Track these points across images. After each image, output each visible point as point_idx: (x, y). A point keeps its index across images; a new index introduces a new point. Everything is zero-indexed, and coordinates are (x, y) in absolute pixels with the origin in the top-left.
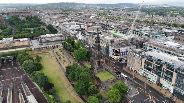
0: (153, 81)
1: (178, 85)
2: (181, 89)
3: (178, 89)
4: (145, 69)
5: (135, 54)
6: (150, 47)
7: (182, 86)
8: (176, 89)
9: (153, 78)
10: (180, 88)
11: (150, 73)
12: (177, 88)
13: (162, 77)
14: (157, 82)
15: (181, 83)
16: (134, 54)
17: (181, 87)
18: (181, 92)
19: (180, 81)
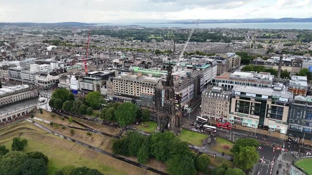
0: (253, 125)
1: (293, 121)
2: (299, 124)
3: (295, 126)
4: (236, 113)
5: (217, 95)
6: (224, 82)
7: (300, 120)
8: (292, 127)
9: (251, 122)
10: (297, 123)
11: (247, 116)
12: (293, 124)
13: (267, 117)
14: (258, 126)
15: (298, 117)
16: (215, 95)
17: (299, 122)
18: (299, 128)
19: (296, 115)
